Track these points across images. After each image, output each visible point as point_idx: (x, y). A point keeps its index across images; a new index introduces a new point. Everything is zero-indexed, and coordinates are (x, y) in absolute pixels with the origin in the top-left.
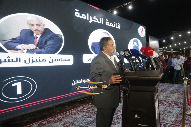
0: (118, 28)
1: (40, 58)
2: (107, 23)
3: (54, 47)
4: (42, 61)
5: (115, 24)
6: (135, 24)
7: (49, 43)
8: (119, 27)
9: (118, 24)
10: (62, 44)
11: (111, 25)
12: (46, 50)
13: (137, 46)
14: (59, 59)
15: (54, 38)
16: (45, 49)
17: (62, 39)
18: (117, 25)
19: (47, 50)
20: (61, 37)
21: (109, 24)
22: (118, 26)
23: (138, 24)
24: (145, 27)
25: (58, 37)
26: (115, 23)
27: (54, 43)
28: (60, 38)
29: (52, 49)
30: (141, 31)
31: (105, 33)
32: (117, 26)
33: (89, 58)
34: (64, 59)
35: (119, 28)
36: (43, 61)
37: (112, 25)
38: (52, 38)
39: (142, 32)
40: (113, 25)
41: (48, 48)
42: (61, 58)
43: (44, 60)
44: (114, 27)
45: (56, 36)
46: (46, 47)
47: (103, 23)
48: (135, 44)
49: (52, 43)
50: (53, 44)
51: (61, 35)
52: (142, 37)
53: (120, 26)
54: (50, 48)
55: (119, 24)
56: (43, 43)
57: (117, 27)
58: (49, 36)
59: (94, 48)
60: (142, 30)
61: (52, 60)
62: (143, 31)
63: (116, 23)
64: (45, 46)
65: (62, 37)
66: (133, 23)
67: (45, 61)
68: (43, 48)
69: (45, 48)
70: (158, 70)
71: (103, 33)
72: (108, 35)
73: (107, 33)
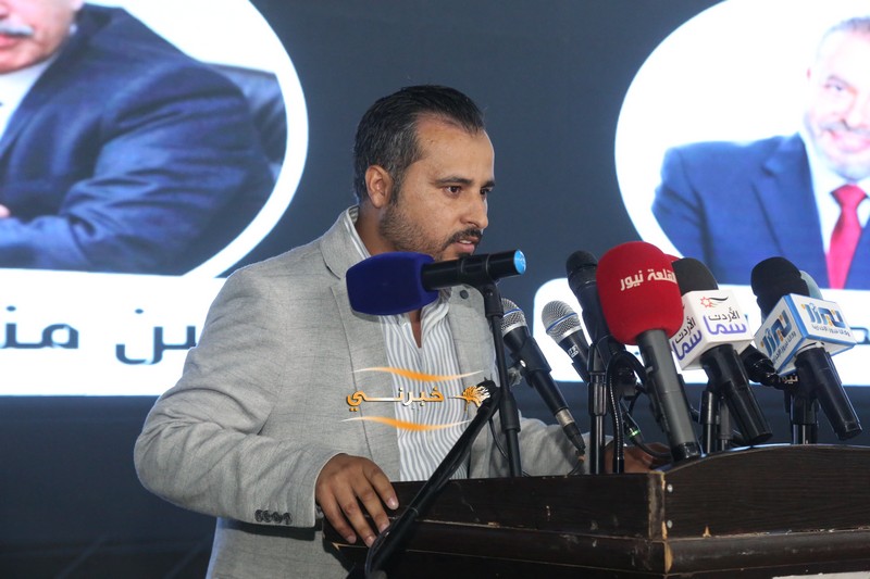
1: (11, 318)
3: (185, 198)
4: (38, 339)
7: (122, 156)
10: (273, 167)
12: (90, 229)
15: (188, 107)
16: (74, 220)
17: (282, 116)
19: (101, 232)
20: (265, 94)
25: (234, 91)
27: (188, 161)
28: (257, 104)
29: (157, 221)
36: (47, 340)
38: (165, 110)
41: (116, 214)
43: (60, 337)
45: (213, 84)
46: (84, 197)
49: (158, 159)
50: (176, 167)
51: (271, 77)
54: (134, 213)
56: (60, 160)
58: (130, 87)
59: (700, 212)
61: (158, 332)
64: (81, 187)
65: (277, 99)
67: (73, 343)
68: (53, 211)
69: (80, 210)
70: (652, 472)
71: (834, 29)
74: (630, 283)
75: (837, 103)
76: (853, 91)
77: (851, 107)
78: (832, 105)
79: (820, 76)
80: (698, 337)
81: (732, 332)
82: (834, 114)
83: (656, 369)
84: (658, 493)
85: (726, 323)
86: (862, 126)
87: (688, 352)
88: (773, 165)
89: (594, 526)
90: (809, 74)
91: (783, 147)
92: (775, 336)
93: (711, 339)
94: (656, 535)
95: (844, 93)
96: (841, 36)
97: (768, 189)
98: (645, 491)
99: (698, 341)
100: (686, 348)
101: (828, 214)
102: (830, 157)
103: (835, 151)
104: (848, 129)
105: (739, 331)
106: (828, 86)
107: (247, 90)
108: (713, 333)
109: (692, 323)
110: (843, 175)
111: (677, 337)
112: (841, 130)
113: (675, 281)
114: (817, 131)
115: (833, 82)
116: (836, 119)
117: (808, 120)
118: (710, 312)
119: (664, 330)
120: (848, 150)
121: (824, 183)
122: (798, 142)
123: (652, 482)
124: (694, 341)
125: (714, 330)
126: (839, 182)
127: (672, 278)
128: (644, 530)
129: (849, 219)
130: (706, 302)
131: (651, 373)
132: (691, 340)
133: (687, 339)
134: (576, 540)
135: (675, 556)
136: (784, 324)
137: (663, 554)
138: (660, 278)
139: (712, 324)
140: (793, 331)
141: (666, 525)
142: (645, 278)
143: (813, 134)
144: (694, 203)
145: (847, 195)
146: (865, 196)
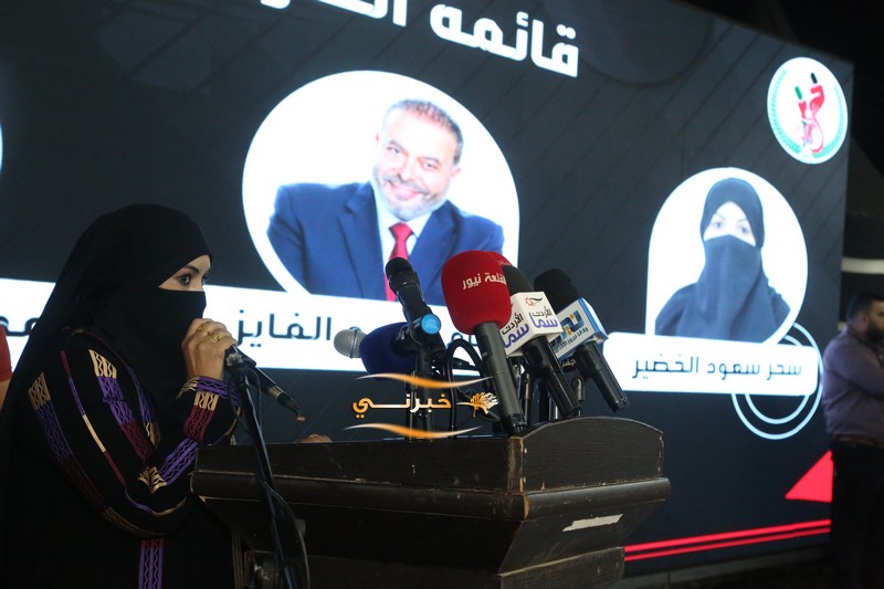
0: (554, 64)
2: (446, 23)
5: (521, 36)
6: (740, 34)
8: (565, 58)
9: (562, 30)
11: (488, 35)
13: (750, 239)
18: (551, 40)
21: (468, 27)
22: (559, 49)
23: (768, 42)
24: (849, 68)
26: (530, 21)
30: (803, 107)
31: (419, 107)
32: (547, 52)
33: (241, 324)
35: (571, 70)
37: (498, 34)
39: (808, 113)
40: (510, 40)
44: (517, 54)
47: (400, 18)
48: (732, 219)
52: (806, 155)
53: (573, 52)
55: (570, 33)
57: (540, 60)
59: (302, 238)
60: (808, 97)
62: (819, 102)
63: (538, 26)
66: (721, 25)
70: (512, 438)
71: (394, 106)
72: (450, 125)
73: (435, 108)
74: (470, 283)
75: (396, 162)
76: (406, 154)
77: (405, 165)
78: (393, 163)
79: (385, 141)
80: (525, 329)
81: (549, 326)
82: (393, 169)
83: (490, 354)
84: (517, 455)
85: (544, 318)
86: (411, 180)
87: (514, 341)
88: (352, 205)
89: (457, 482)
90: (377, 138)
91: (359, 192)
93: (535, 331)
94: (513, 489)
95: (400, 155)
96: (398, 112)
97: (347, 220)
98: (507, 454)
99: (525, 333)
100: (512, 338)
101: (388, 245)
102: (389, 202)
103: (393, 199)
104: (402, 181)
105: (553, 326)
106: (390, 149)
108: (536, 327)
109: (520, 318)
110: (398, 216)
111: (504, 329)
112: (397, 183)
113: (505, 283)
114: (382, 182)
115: (392, 146)
116: (394, 173)
117: (376, 171)
118: (534, 310)
119: (496, 322)
120: (401, 198)
121: (385, 221)
122: (369, 188)
123: (512, 445)
124: (521, 332)
125: (538, 324)
126: (395, 221)
127: (503, 281)
128: (503, 485)
129: (401, 249)
130: (529, 302)
131: (487, 357)
132: (518, 332)
133: (514, 331)
134: (441, 493)
135: (530, 506)
136: (575, 321)
137: (523, 504)
138: (495, 280)
139: (536, 319)
140: (584, 327)
141: (522, 481)
142: (483, 279)
143: (379, 184)
144: (297, 230)
145: (399, 231)
146: (412, 233)
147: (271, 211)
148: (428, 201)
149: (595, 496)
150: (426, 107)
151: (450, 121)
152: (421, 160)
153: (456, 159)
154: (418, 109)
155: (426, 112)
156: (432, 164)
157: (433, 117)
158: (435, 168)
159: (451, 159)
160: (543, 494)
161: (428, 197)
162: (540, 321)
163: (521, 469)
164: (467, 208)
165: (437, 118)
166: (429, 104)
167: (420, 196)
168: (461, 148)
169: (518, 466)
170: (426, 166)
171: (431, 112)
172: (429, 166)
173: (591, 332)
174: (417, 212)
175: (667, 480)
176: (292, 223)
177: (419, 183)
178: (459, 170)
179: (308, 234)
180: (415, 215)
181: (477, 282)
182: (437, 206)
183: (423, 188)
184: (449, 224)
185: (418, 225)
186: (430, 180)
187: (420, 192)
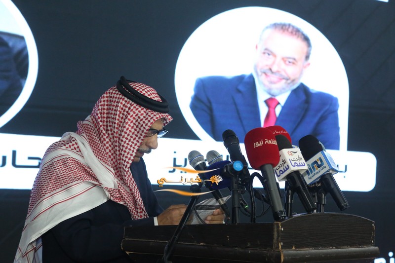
10: (22, 81)
14: (4, 158)
20: (19, 46)
28: (16, 50)
33: (175, 159)
34: (30, 158)
42: (14, 153)
51: (22, 38)
59: (211, 109)
65: (24, 48)
70: (275, 222)
71: (267, 28)
72: (303, 37)
73: (293, 27)
74: (258, 144)
75: (268, 61)
76: (275, 56)
77: (274, 63)
79: (261, 48)
80: (287, 167)
81: (300, 166)
82: (267, 66)
83: (268, 180)
84: (278, 231)
85: (297, 162)
86: (278, 72)
87: (282, 174)
88: (241, 88)
89: (249, 245)
90: (257, 47)
91: (245, 80)
92: (313, 167)
93: (293, 168)
94: (276, 248)
95: (271, 56)
96: (269, 31)
97: (239, 99)
98: (272, 230)
99: (287, 169)
100: (281, 172)
101: (263, 110)
102: (264, 85)
103: (267, 83)
104: (273, 73)
105: (302, 165)
106: (264, 53)
107: (11, 44)
108: (294, 166)
109: (284, 162)
110: (270, 94)
111: (277, 167)
112: (269, 73)
113: (276, 144)
114: (260, 73)
115: (266, 51)
116: (267, 68)
117: (256, 68)
118: (292, 158)
119: (272, 164)
120: (272, 82)
121: (262, 96)
122: (251, 77)
123: (275, 226)
124: (285, 169)
125: (294, 165)
126: (268, 97)
127: (275, 143)
128: (271, 246)
129: (272, 113)
130: (290, 153)
131: (266, 182)
132: (284, 169)
133: (282, 168)
134: (241, 250)
135: (284, 256)
136: (319, 163)
137: (281, 256)
138: (270, 143)
139: (293, 163)
140: (324, 166)
141: (280, 245)
142: (264, 142)
143: (258, 75)
144: (208, 104)
145: (271, 102)
146: (279, 103)
147: (192, 93)
148: (289, 84)
149: (326, 254)
150: (287, 27)
151: (303, 34)
152: (283, 59)
153: (307, 57)
154: (282, 28)
155: (288, 30)
156: (292, 62)
157: (292, 33)
158: (293, 63)
159: (304, 57)
160: (293, 251)
161: (289, 81)
162: (295, 163)
163: (280, 238)
164: (315, 87)
165: (294, 33)
166: (289, 25)
167: (284, 81)
168: (310, 50)
169: (278, 236)
170: (287, 62)
171: (290, 30)
172: (290, 62)
173: (328, 168)
174: (282, 91)
175: (377, 248)
176: (204, 99)
177: (283, 73)
178: (309, 64)
179: (214, 106)
180: (281, 93)
181: (261, 144)
182: (295, 87)
183: (286, 76)
184: (303, 97)
185: (282, 99)
186: (291, 71)
187: (284, 79)
